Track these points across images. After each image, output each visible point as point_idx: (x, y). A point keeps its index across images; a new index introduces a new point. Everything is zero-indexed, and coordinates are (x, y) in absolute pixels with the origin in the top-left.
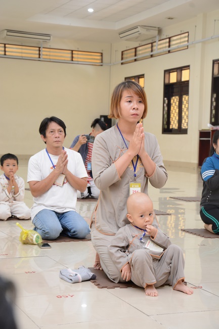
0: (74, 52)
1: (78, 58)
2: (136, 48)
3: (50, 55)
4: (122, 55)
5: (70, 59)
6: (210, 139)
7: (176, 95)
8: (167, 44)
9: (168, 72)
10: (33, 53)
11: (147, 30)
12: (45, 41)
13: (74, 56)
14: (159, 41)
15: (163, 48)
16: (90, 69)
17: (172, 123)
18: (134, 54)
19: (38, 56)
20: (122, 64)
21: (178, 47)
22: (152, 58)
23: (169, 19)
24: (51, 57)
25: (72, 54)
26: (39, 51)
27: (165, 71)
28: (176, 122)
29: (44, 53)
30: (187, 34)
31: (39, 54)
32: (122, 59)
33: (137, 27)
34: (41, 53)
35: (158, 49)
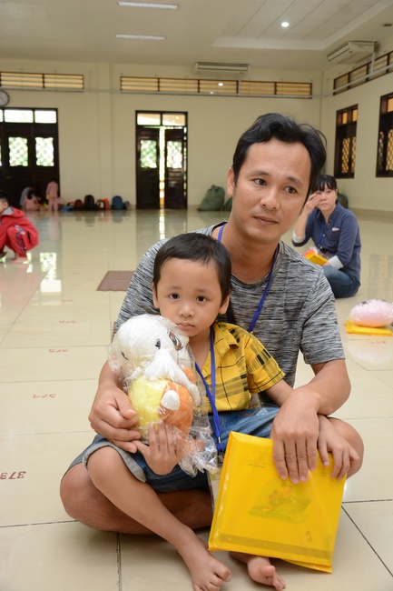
0: (278, 84)
1: (282, 91)
2: (349, 74)
3: (249, 90)
4: (335, 83)
5: (272, 92)
9: (385, 98)
10: (230, 88)
11: (360, 46)
12: (243, 72)
13: (278, 89)
14: (376, 60)
15: (380, 68)
17: (388, 162)
18: (347, 81)
19: (235, 91)
20: (334, 94)
22: (368, 83)
23: (386, 25)
24: (251, 92)
25: (276, 86)
26: (237, 85)
27: (382, 97)
29: (242, 87)
31: (237, 89)
32: (335, 88)
33: (346, 44)
34: (240, 87)
35: (374, 71)
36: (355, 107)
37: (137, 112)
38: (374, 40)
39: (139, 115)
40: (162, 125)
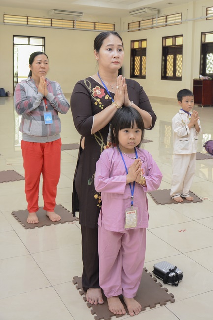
1: (99, 27)
2: (139, 22)
3: (81, 26)
4: (129, 25)
5: (93, 28)
6: (202, 86)
7: (170, 54)
8: (165, 20)
9: (165, 38)
10: (69, 24)
11: (151, 10)
12: (79, 16)
13: (96, 26)
14: (159, 17)
15: (161, 22)
17: (168, 72)
18: (138, 25)
19: (72, 26)
20: (128, 31)
21: (174, 23)
22: (152, 29)
23: (169, 4)
24: (82, 27)
25: (95, 25)
26: (74, 23)
27: (163, 38)
28: (171, 72)
29: (77, 24)
30: (180, 14)
31: (74, 25)
32: (129, 28)
33: (144, 9)
36: (144, 40)
37: (14, 36)
39: (15, 38)
40: (28, 44)
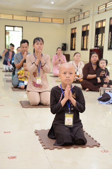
0: (53, 19)
1: (54, 21)
2: (74, 17)
3: (43, 20)
4: (71, 20)
5: (51, 22)
8: (83, 16)
10: (37, 19)
11: (76, 10)
12: (41, 15)
13: (53, 20)
14: (81, 14)
16: (59, 25)
17: (84, 46)
20: (70, 23)
22: (79, 21)
23: (82, 5)
24: (44, 21)
27: (82, 26)
30: (89, 12)
32: (71, 21)
33: (72, 9)
34: (40, 19)
35: (80, 18)
36: (75, 28)
38: (80, 8)
39: (6, 27)
40: (14, 31)
